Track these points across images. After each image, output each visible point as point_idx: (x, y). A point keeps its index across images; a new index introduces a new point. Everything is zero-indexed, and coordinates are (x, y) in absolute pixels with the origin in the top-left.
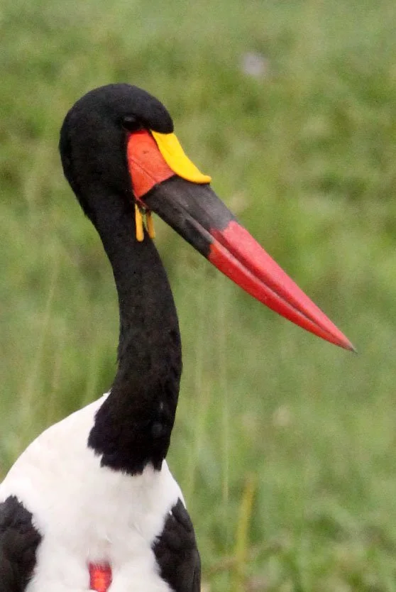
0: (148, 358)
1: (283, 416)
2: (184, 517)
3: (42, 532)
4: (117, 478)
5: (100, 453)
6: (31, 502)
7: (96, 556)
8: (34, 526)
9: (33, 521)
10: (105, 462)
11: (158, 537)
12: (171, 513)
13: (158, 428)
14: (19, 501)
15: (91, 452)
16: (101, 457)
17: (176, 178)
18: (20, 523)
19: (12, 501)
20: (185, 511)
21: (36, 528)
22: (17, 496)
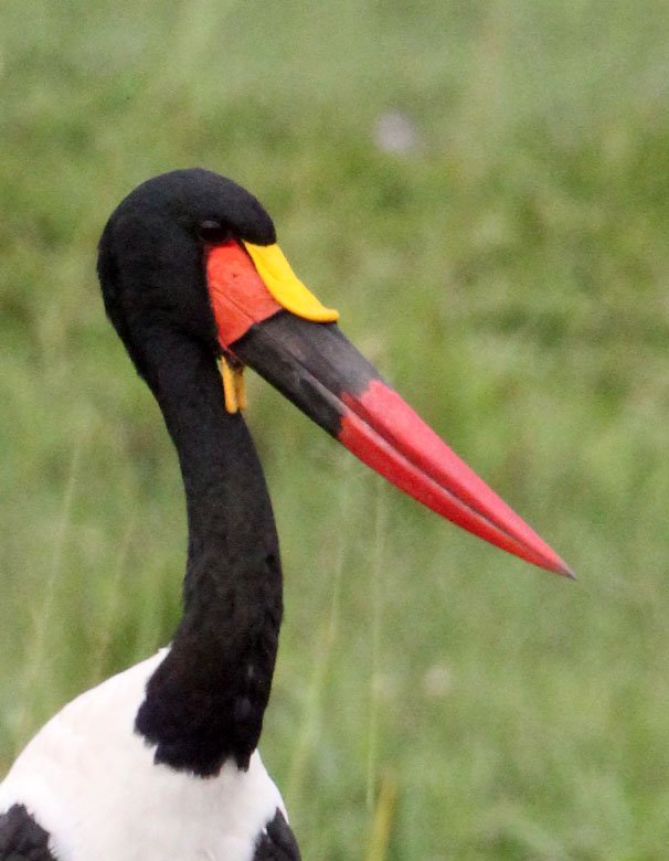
0: (231, 596)
1: (439, 679)
2: (286, 839)
4: (179, 782)
5: (153, 741)
6: (47, 814)
8: (52, 852)
9: (51, 845)
10: (161, 757)
12: (265, 831)
13: (245, 705)
14: (30, 811)
15: (140, 740)
16: (155, 748)
17: (284, 315)
18: (29, 847)
19: (18, 811)
20: (288, 829)
21: (55, 855)
22: (27, 804)
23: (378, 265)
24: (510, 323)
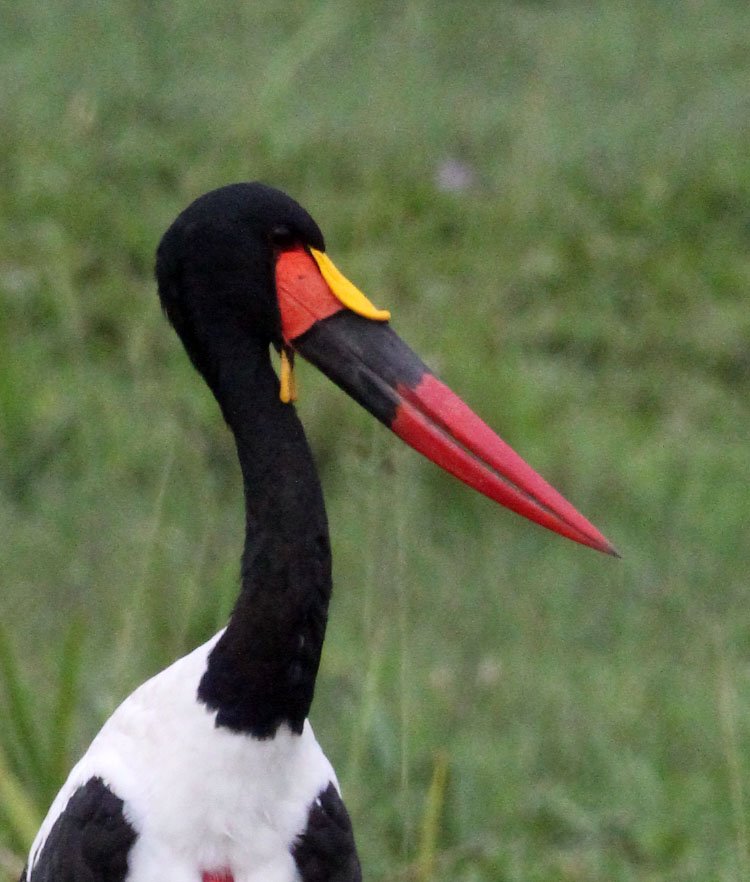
2: (338, 810)
3: (136, 827)
4: (238, 744)
5: (215, 708)
6: (122, 784)
7: (213, 860)
8: (126, 817)
9: (124, 811)
10: (221, 721)
11: (300, 836)
13: (297, 672)
14: (106, 783)
15: (203, 707)
16: (216, 713)
17: (343, 314)
18: (105, 815)
19: (96, 785)
21: (129, 821)
22: (103, 776)
23: (436, 293)
24: (557, 346)
